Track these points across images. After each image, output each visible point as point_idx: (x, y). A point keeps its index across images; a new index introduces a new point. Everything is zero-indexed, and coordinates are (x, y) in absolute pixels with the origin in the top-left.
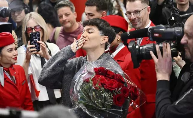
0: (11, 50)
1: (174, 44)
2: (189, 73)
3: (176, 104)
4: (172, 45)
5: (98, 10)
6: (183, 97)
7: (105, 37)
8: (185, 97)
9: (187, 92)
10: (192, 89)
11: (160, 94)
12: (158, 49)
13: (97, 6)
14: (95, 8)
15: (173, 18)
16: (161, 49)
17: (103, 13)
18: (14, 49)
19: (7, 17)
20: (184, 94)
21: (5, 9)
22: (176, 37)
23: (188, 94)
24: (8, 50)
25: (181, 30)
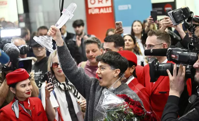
0: (25, 85)
1: (189, 66)
2: (196, 96)
3: (179, 119)
4: (187, 67)
5: (115, 46)
6: (186, 115)
7: (117, 70)
8: (188, 114)
9: (190, 110)
10: (194, 109)
11: (168, 108)
12: (175, 68)
13: (115, 42)
14: (113, 44)
15: (192, 44)
16: (178, 69)
17: (120, 48)
18: (27, 85)
19: (25, 55)
20: (187, 112)
21: (24, 46)
22: (190, 61)
23: (191, 112)
24: (21, 85)
25: (196, 56)
